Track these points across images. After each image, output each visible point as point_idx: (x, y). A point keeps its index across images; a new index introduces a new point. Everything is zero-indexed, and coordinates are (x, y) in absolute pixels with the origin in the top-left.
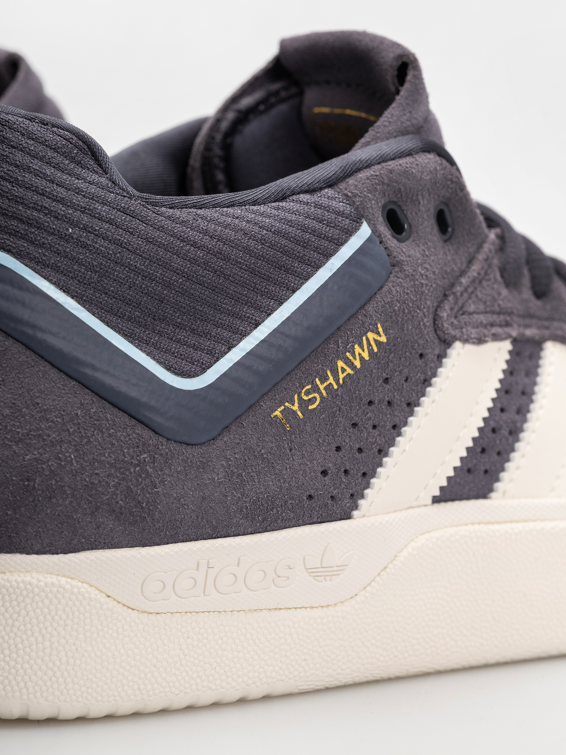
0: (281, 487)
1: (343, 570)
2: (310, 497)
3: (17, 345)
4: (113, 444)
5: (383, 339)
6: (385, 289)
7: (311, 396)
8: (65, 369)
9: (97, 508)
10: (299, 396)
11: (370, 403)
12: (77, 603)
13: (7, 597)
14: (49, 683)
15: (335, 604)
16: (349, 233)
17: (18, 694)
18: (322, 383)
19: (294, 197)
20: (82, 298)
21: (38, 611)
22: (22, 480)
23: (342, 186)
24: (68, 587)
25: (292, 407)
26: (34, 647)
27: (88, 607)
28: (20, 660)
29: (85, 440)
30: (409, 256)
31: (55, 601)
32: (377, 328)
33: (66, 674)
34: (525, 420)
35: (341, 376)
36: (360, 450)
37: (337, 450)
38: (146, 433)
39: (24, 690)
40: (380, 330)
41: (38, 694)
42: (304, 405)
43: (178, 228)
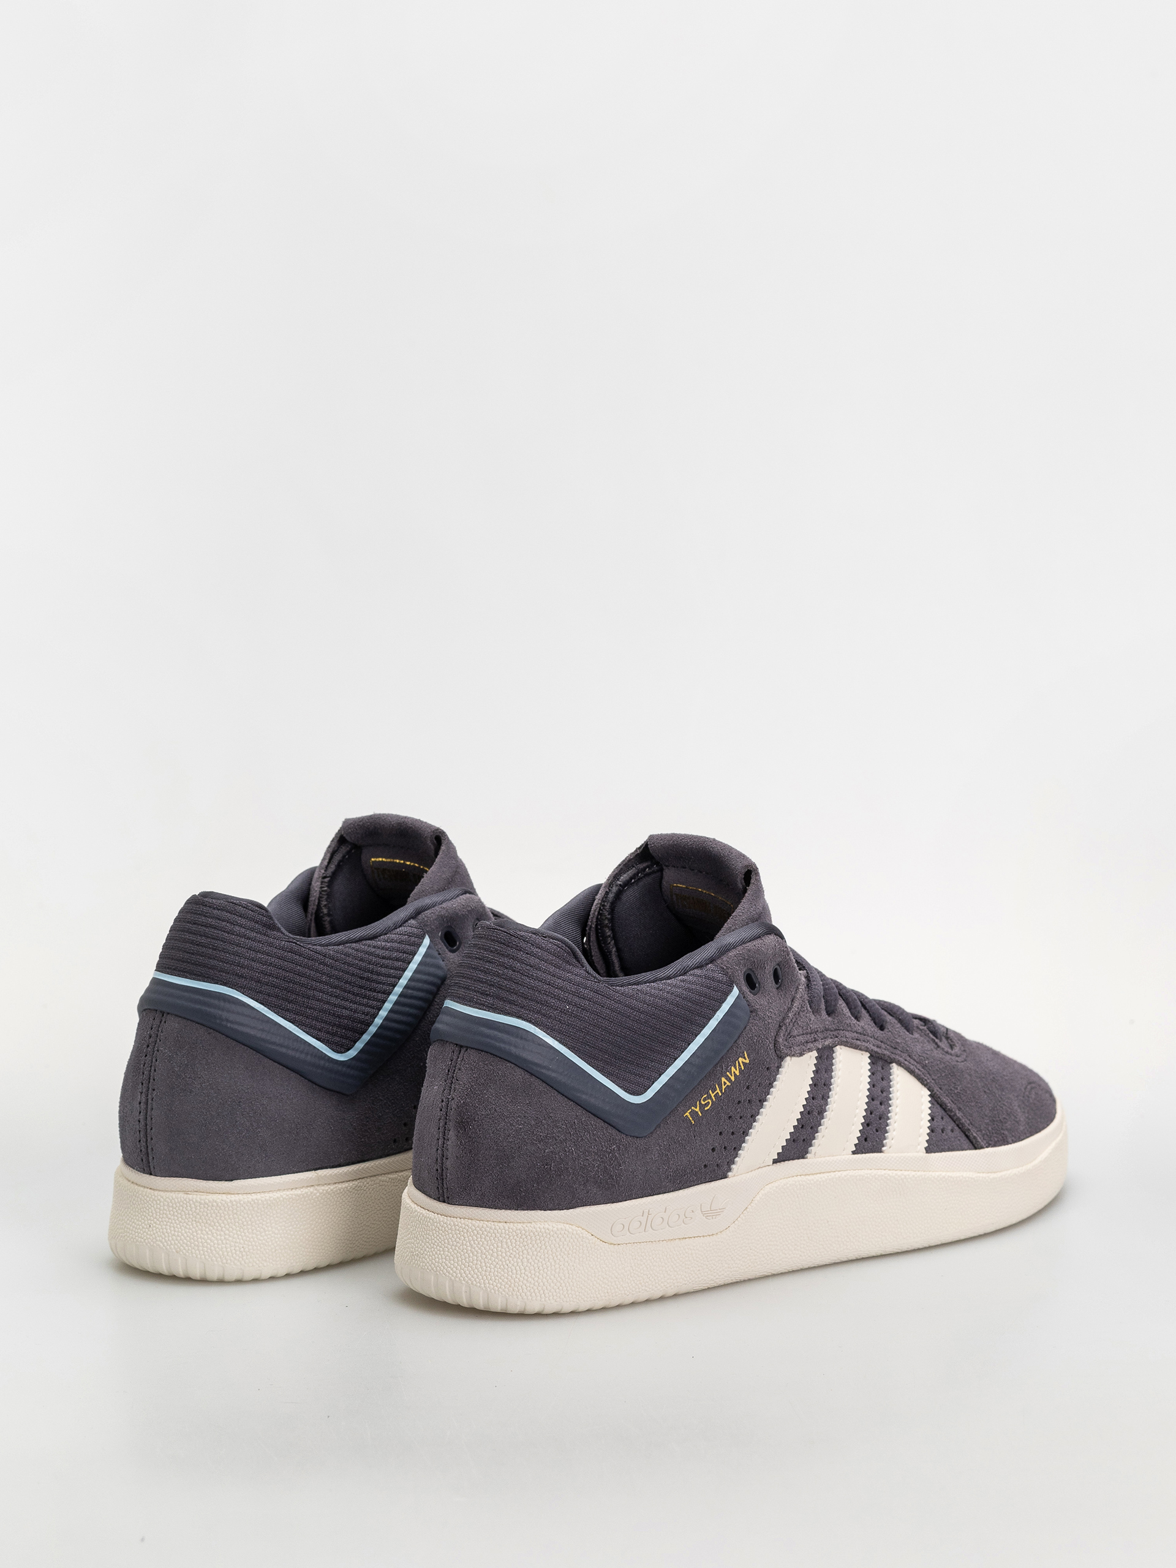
0: (689, 1161)
1: (722, 1211)
2: (705, 1166)
3: (538, 1080)
4: (595, 1140)
5: (747, 1061)
6: (748, 1028)
7: (706, 1102)
8: (566, 1094)
9: (587, 1180)
10: (700, 1102)
11: (739, 1102)
12: (575, 1240)
13: (533, 1238)
14: (557, 1290)
15: (717, 1234)
16: (727, 994)
17: (539, 1298)
18: (713, 1093)
19: (692, 972)
20: (574, 1049)
21: (552, 1246)
22: (543, 1165)
23: (719, 961)
24: (570, 1230)
25: (695, 1109)
26: (549, 1268)
27: (581, 1243)
28: (541, 1276)
29: (580, 1139)
30: (761, 1005)
31: (563, 1239)
32: (744, 1055)
33: (568, 1284)
34: (827, 1104)
35: (724, 1087)
36: (733, 1133)
37: (720, 1135)
38: (614, 1132)
39: (543, 1295)
40: (746, 1055)
41: (551, 1298)
42: (702, 1107)
43: (628, 1001)
